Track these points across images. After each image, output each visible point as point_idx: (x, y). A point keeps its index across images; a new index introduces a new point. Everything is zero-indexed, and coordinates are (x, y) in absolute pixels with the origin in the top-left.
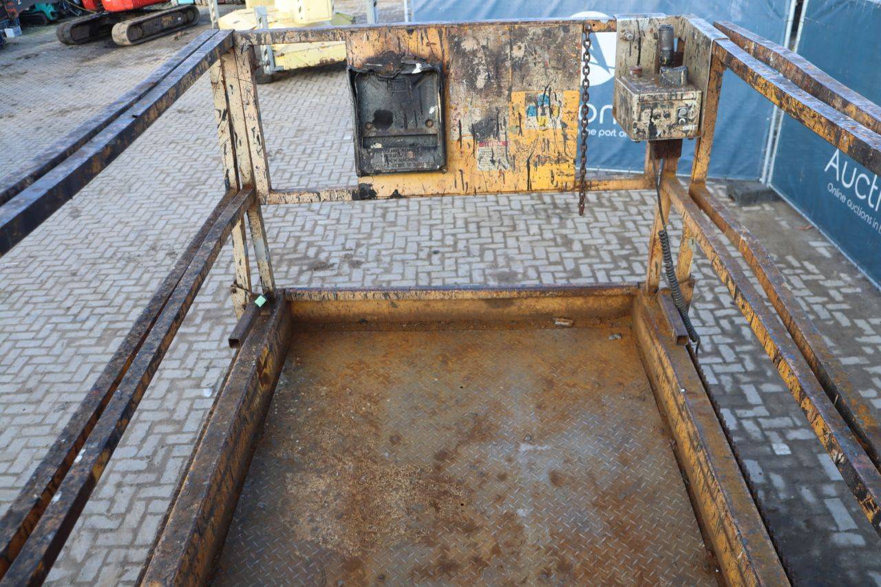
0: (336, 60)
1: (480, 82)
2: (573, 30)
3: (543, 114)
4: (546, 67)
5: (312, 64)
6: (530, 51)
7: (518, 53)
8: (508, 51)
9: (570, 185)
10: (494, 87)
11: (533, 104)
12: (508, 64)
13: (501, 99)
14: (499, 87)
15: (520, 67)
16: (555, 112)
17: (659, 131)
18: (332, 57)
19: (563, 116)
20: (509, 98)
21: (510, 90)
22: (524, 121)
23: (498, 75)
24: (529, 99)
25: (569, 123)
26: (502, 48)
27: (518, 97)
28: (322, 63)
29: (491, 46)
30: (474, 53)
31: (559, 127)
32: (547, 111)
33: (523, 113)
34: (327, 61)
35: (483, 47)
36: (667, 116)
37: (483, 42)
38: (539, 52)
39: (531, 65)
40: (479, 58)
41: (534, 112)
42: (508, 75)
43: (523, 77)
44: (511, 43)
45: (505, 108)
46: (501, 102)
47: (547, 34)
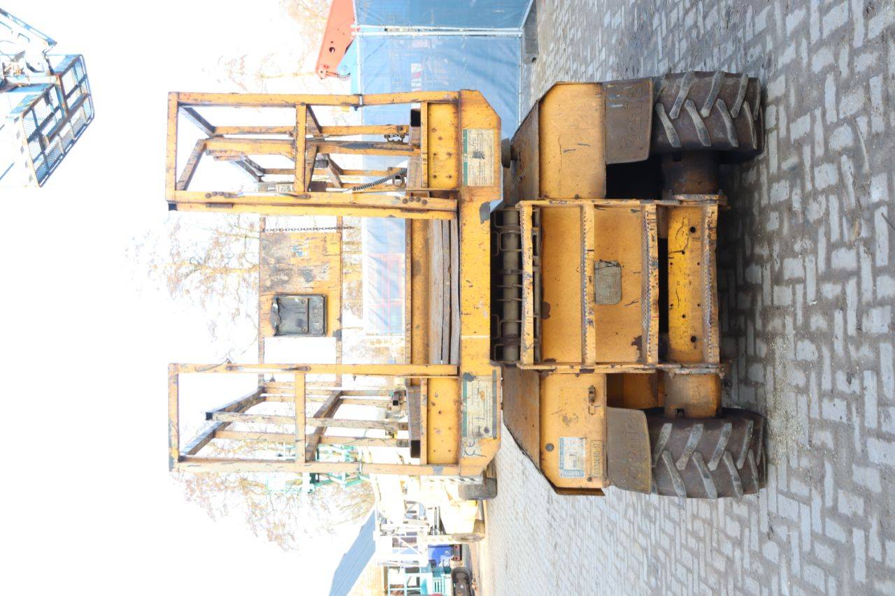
1: (286, 278)
2: (263, 237)
3: (301, 249)
4: (280, 249)
6: (272, 256)
7: (272, 261)
8: (272, 265)
9: (339, 235)
10: (288, 272)
11: (297, 254)
12: (277, 265)
14: (288, 269)
15: (279, 260)
16: (301, 243)
19: (303, 239)
20: (293, 265)
21: (289, 265)
22: (305, 258)
23: (281, 270)
24: (294, 255)
26: (270, 269)
27: (293, 261)
29: (269, 273)
30: (272, 281)
31: (308, 241)
33: (301, 258)
35: (270, 276)
37: (268, 276)
38: (273, 251)
39: (278, 255)
40: (275, 278)
41: (300, 253)
42: (282, 266)
43: (284, 259)
44: (268, 264)
45: (298, 267)
46: (295, 269)
47: (264, 248)
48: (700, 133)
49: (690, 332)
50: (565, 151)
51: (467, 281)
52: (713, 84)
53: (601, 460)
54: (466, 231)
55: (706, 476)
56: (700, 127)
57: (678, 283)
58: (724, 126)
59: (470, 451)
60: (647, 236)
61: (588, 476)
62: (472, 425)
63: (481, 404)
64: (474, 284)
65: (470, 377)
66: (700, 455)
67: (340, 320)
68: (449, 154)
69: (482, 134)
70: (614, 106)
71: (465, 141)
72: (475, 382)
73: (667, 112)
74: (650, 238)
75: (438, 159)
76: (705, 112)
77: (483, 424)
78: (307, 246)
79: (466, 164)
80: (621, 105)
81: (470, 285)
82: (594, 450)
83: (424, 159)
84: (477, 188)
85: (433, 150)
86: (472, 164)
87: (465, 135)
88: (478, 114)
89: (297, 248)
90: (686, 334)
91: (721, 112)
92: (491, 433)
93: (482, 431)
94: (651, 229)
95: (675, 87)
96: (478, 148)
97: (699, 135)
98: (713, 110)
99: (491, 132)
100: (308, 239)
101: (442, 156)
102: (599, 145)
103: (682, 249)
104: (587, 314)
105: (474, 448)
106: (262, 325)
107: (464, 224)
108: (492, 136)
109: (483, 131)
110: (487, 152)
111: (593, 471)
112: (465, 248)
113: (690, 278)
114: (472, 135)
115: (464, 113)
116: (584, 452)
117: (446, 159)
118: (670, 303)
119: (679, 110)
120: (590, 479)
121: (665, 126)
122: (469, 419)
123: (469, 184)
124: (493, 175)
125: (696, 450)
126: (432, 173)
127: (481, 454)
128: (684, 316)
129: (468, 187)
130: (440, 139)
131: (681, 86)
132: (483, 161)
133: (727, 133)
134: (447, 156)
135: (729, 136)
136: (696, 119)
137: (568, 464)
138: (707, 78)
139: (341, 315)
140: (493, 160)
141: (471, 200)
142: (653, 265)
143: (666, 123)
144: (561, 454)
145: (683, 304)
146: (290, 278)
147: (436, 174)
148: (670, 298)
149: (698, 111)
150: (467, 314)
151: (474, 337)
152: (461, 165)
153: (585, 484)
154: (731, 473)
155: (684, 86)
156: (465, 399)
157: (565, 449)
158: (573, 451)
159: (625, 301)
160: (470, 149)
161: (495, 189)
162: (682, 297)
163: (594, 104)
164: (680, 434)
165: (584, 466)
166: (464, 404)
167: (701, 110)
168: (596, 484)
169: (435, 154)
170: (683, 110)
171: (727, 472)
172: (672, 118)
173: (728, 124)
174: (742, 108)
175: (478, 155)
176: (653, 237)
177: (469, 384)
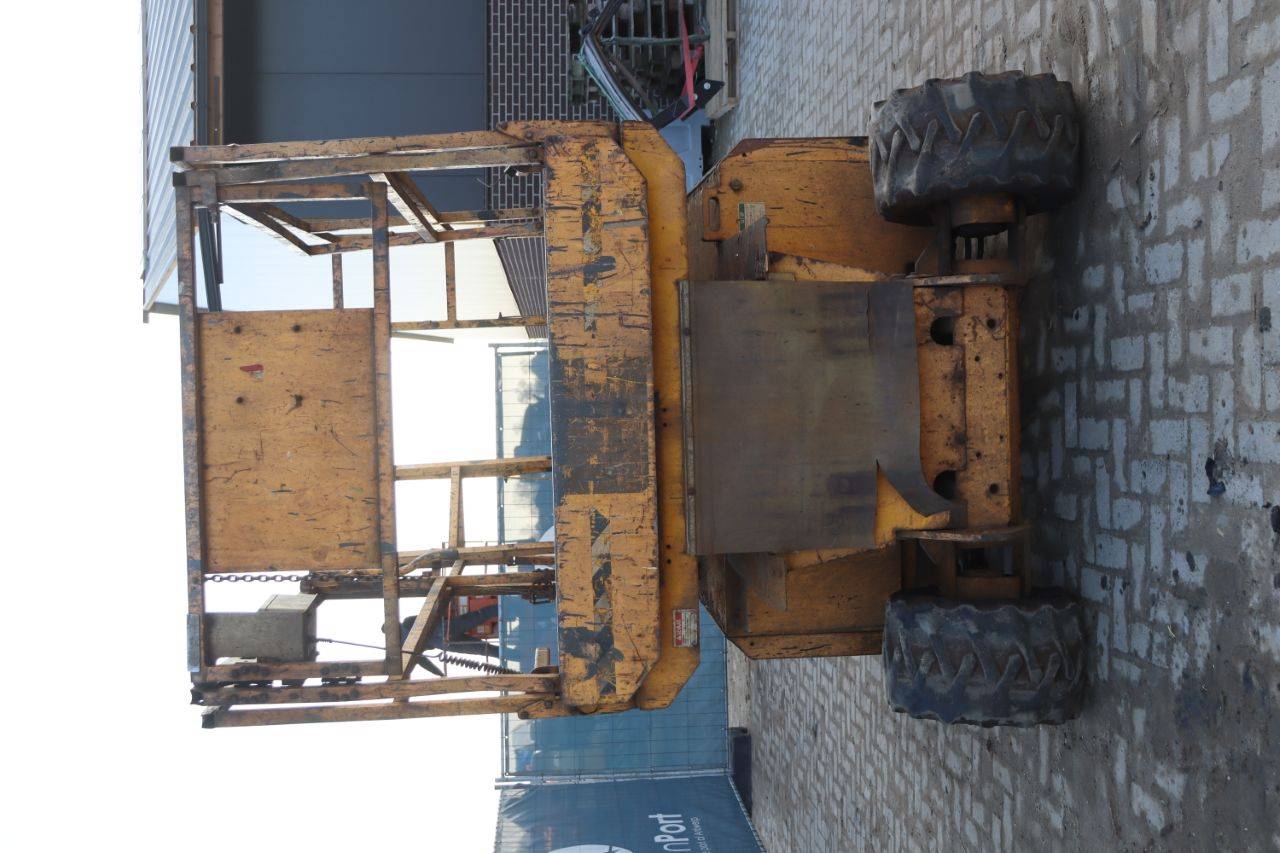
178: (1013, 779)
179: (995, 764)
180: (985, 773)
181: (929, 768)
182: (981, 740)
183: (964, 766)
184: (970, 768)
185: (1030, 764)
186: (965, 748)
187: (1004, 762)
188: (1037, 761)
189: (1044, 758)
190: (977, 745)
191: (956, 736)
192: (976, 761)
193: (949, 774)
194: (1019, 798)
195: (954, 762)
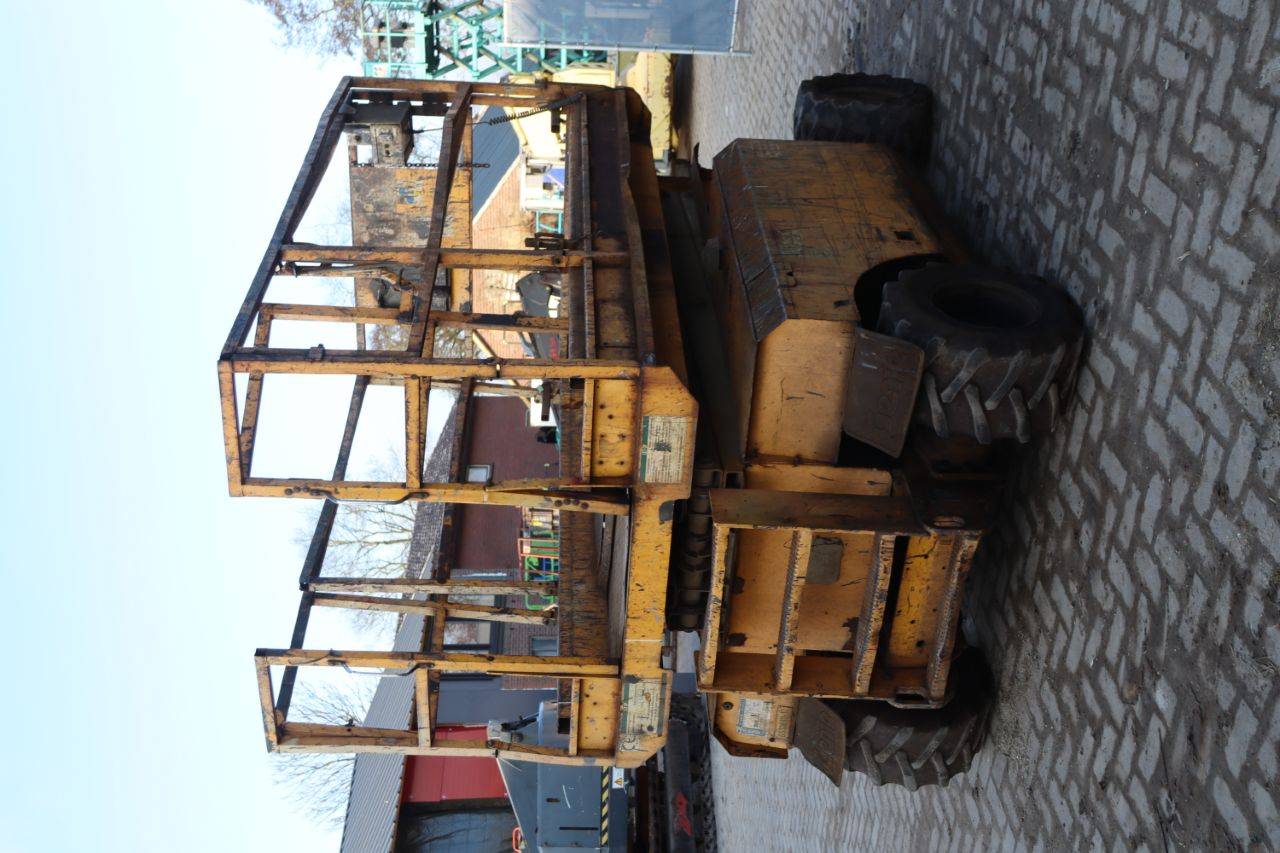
0: (668, 74)
1: (390, 232)
2: (355, 174)
3: (412, 192)
4: (380, 191)
5: (668, 110)
6: (369, 201)
7: (371, 208)
8: (370, 214)
9: (467, 173)
10: (394, 223)
11: (406, 199)
12: (378, 214)
13: (402, 219)
14: (393, 220)
15: (379, 207)
16: (411, 185)
17: (398, 151)
18: (664, 79)
19: (414, 179)
20: (400, 214)
21: (395, 214)
22: (417, 205)
23: (383, 221)
24: (401, 201)
25: (419, 175)
26: (367, 217)
27: (400, 208)
28: (668, 95)
29: (366, 225)
30: (371, 235)
31: (421, 182)
32: (411, 190)
33: (411, 206)
34: (668, 88)
35: (368, 228)
36: (387, 146)
37: (364, 229)
38: (370, 194)
39: (378, 200)
40: (375, 231)
41: (411, 199)
42: (385, 214)
43: (387, 205)
44: (365, 212)
45: (408, 216)
46: (404, 220)
47: (358, 190)
48: (978, 428)
49: (918, 637)
50: (789, 398)
51: (638, 585)
52: (1010, 369)
53: (788, 726)
54: (641, 533)
55: (908, 774)
56: (980, 422)
57: (912, 589)
58: (1013, 420)
59: (628, 746)
60: (878, 566)
61: (770, 737)
62: (632, 723)
63: (646, 705)
64: (646, 587)
65: (634, 679)
66: (904, 755)
67: (470, 289)
68: (622, 437)
69: (670, 422)
70: (864, 365)
71: (646, 430)
72: (640, 684)
73: (939, 391)
74: (881, 569)
75: (606, 441)
76: (990, 405)
77: (646, 723)
78: (421, 188)
79: (644, 457)
80: (875, 368)
81: (640, 588)
82: (780, 715)
83: (587, 449)
84: (656, 484)
85: (601, 430)
86: (654, 457)
87: (646, 423)
88: (667, 397)
89: (406, 191)
90: (912, 639)
91: (1014, 404)
92: (655, 731)
93: (645, 729)
94: (885, 560)
95: (956, 361)
96: (665, 439)
97: (976, 430)
98: (1004, 403)
99: (683, 420)
100: (421, 178)
101: (613, 438)
102: (838, 398)
103: (926, 552)
104: (786, 641)
105: (634, 743)
106: (359, 293)
107: (638, 525)
108: (684, 426)
109: (672, 419)
110: (674, 442)
111: (777, 734)
112: (637, 551)
113: (929, 583)
114: (656, 423)
115: (646, 397)
116: (769, 715)
117: (618, 442)
118: (898, 609)
119: (955, 395)
120: (772, 740)
121: (932, 407)
122: (630, 718)
123: (646, 481)
124: (681, 472)
125: (901, 750)
126: (597, 457)
127: (641, 748)
128: (913, 622)
129: (646, 484)
130: (611, 417)
131: (966, 364)
132: (668, 454)
133: (1016, 427)
134: (618, 439)
135: (1018, 432)
136: (976, 411)
137: (748, 722)
138: (1003, 359)
139: (471, 283)
140: (683, 454)
141: (649, 499)
142: (880, 597)
143: (935, 405)
144: (742, 713)
145: (914, 610)
146: (396, 233)
147: (604, 459)
148: (899, 604)
149: (982, 403)
150: (634, 618)
151: (642, 640)
152: (638, 458)
153: (765, 742)
154: (938, 770)
155: (969, 365)
156: (627, 699)
157: (747, 709)
158: (756, 712)
159: (842, 581)
160: (652, 440)
161: (683, 487)
162: (914, 602)
163: (838, 345)
164: (884, 730)
165: (767, 728)
166: (625, 704)
167: (986, 400)
168: (780, 745)
169: (602, 436)
170: (961, 394)
171: (934, 769)
172: (944, 401)
173: (1020, 419)
174: (1046, 394)
175: (662, 447)
176: (885, 568)
177: (632, 687)
178: (971, 31)
179: (984, 43)
180: (994, 32)
181: (1067, 27)
182: (994, 65)
183: (1017, 36)
184: (1011, 35)
185: (957, 44)
186: (1012, 57)
187: (977, 44)
188: (952, 49)
189: (948, 51)
190: (998, 61)
191: (1020, 70)
192: (1002, 43)
193: (1035, 25)
194: (970, 14)
195: (1028, 39)
